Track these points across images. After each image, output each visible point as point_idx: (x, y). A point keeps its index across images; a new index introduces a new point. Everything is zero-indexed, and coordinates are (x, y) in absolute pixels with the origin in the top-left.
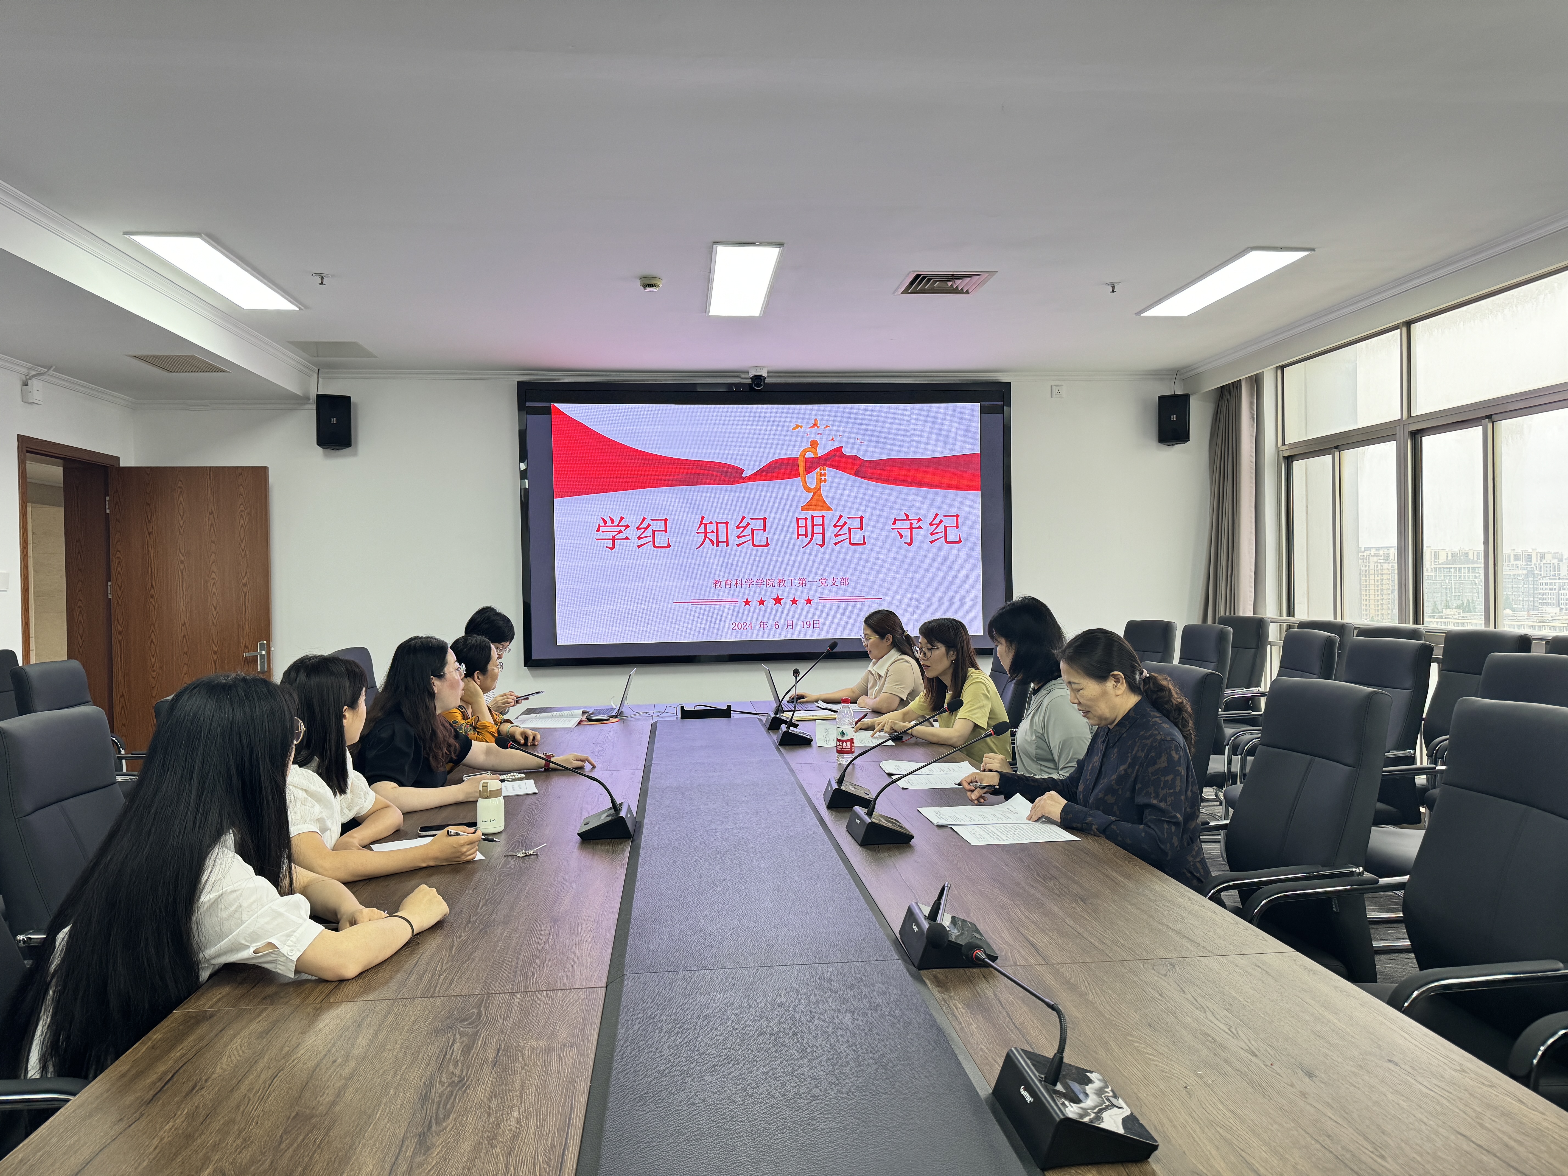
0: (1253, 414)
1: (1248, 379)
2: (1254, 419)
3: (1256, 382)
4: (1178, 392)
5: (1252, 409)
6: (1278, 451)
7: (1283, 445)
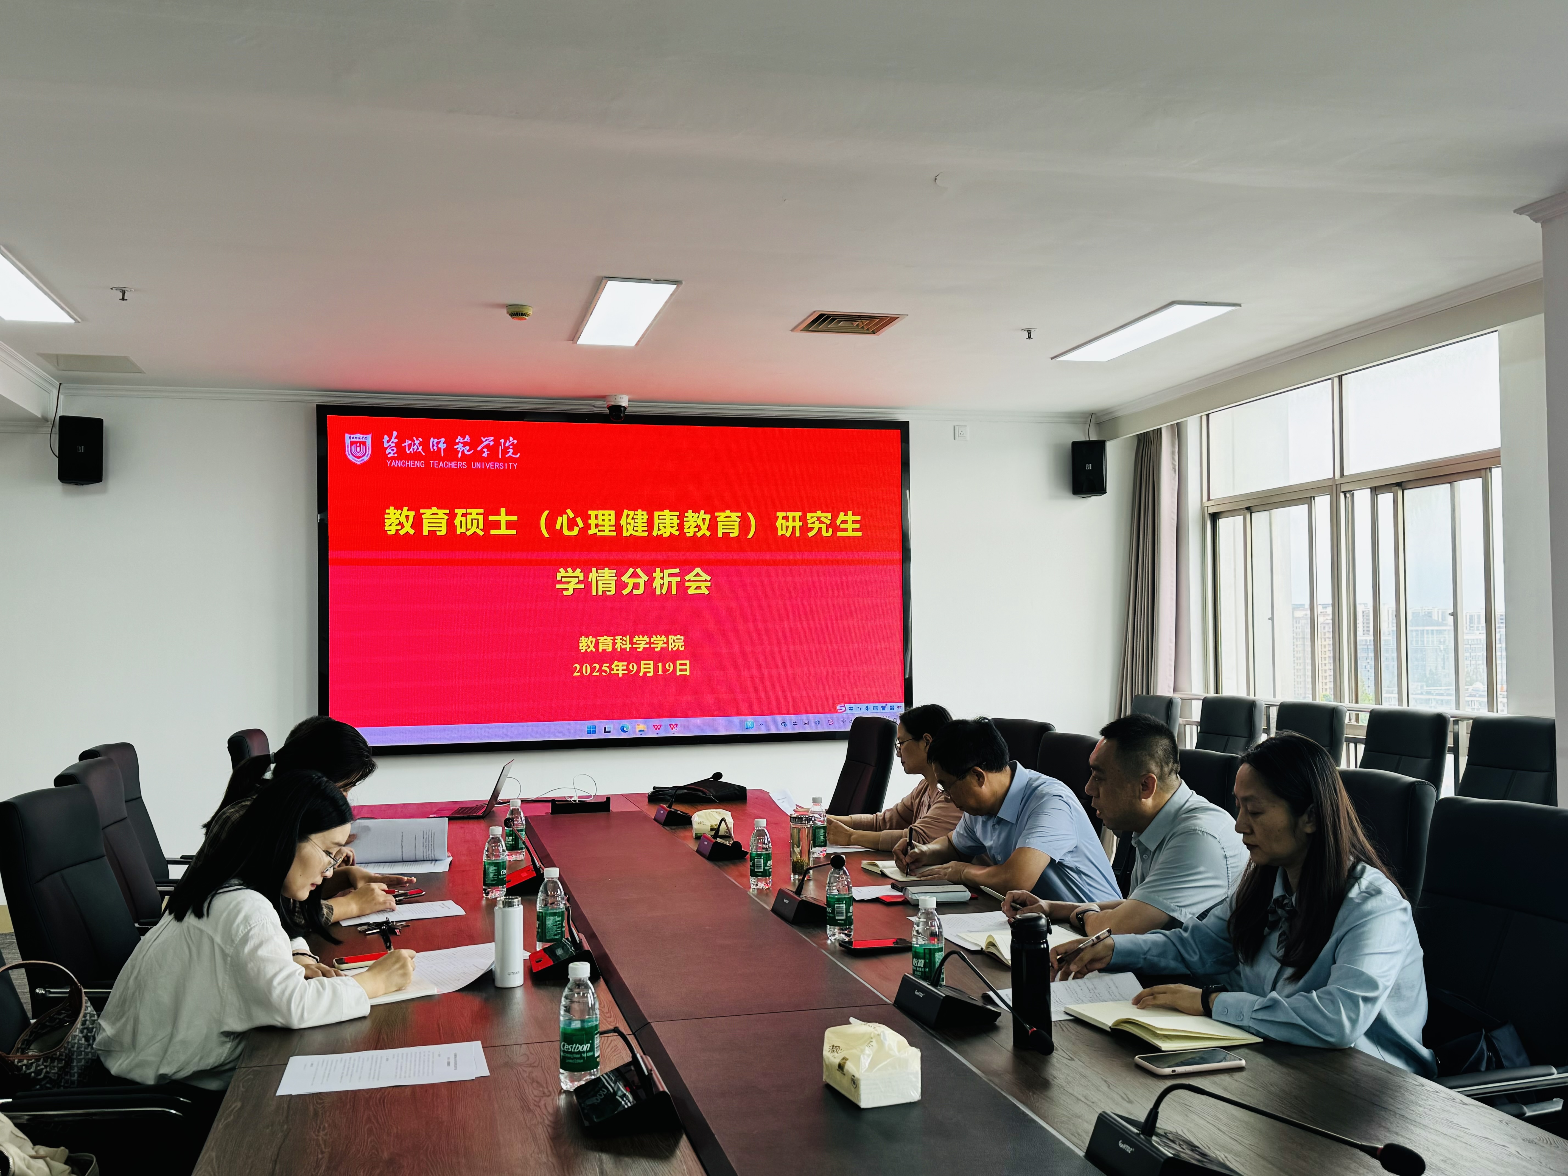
0: (1174, 465)
1: (1169, 427)
2: (1175, 471)
3: (1178, 431)
4: (1093, 438)
5: (1173, 459)
6: (1203, 509)
7: (1208, 501)
